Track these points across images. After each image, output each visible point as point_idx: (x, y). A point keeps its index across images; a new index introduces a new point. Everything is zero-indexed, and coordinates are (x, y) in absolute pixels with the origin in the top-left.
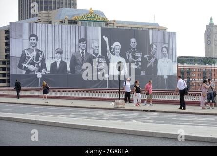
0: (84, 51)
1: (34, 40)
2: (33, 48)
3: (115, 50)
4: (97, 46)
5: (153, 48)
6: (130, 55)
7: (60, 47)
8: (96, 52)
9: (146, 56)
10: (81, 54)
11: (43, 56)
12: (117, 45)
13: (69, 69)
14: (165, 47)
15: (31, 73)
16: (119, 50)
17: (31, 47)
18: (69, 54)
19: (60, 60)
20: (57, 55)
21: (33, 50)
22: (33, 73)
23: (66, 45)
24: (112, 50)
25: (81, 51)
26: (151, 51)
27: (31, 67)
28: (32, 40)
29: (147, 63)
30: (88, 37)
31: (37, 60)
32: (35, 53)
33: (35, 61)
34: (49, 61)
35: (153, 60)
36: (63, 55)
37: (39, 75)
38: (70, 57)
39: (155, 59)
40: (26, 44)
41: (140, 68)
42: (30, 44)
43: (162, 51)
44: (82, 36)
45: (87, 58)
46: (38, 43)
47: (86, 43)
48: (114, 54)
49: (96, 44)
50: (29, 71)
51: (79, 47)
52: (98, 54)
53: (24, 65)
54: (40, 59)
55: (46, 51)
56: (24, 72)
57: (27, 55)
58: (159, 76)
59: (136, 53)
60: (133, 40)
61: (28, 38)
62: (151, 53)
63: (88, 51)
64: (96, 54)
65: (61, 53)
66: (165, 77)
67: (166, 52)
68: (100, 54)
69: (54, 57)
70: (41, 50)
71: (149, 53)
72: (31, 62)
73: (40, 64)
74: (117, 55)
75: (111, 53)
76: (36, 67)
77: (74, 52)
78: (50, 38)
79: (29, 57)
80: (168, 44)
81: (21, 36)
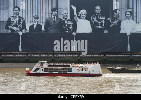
0: (56, 17)
1: (17, 10)
2: (16, 16)
3: (82, 15)
4: (66, 13)
5: (116, 12)
6: (95, 19)
7: (37, 15)
8: (66, 18)
9: (109, 19)
10: (53, 19)
11: (24, 21)
12: (83, 12)
13: (43, 29)
14: (129, 11)
15: (14, 32)
16: (85, 16)
17: (15, 15)
18: (44, 19)
19: (36, 23)
20: (34, 20)
21: (16, 17)
22: (16, 32)
23: (42, 13)
24: (79, 16)
25: (53, 17)
26: (114, 15)
27: (15, 28)
28: (15, 10)
29: (110, 24)
30: (59, 7)
31: (19, 23)
32: (17, 19)
33: (17, 24)
34: (28, 24)
35: (116, 22)
36: (39, 20)
37: (21, 33)
38: (44, 21)
39: (118, 21)
40: (11, 13)
41: (103, 28)
42: (14, 13)
43: (126, 14)
44: (54, 6)
45: (58, 22)
46: (20, 12)
47: (57, 11)
48: (81, 18)
49: (65, 11)
50: (13, 31)
51: (52, 14)
52: (67, 18)
53: (10, 27)
54: (21, 23)
55: (26, 17)
56: (10, 31)
57: (12, 20)
58: (122, 33)
59: (100, 17)
60: (98, 7)
61: (12, 9)
62: (114, 16)
63: (59, 17)
64: (66, 19)
65: (37, 18)
66: (128, 34)
67: (130, 15)
68: (69, 18)
69: (32, 21)
70: (22, 17)
71: (112, 17)
72: (15, 25)
73: (21, 26)
74: (83, 19)
75: (78, 18)
76: (19, 28)
77: (48, 17)
78: (29, 9)
79: (14, 22)
80: (133, 8)
81: (8, 8)
